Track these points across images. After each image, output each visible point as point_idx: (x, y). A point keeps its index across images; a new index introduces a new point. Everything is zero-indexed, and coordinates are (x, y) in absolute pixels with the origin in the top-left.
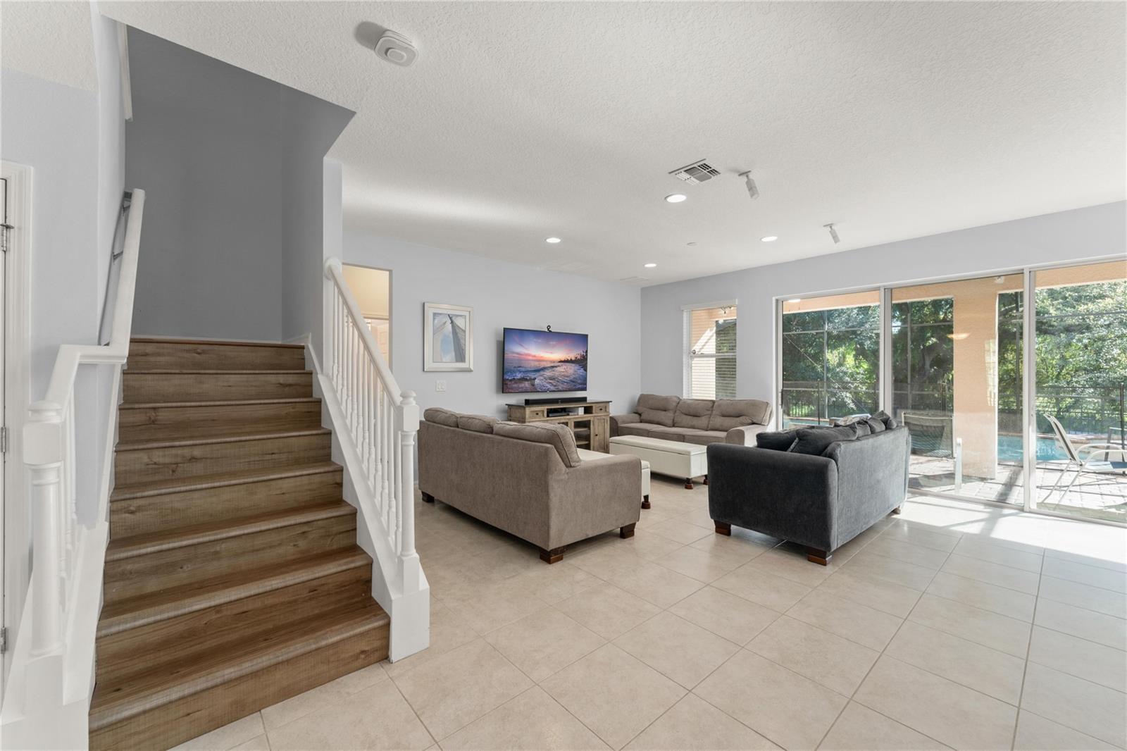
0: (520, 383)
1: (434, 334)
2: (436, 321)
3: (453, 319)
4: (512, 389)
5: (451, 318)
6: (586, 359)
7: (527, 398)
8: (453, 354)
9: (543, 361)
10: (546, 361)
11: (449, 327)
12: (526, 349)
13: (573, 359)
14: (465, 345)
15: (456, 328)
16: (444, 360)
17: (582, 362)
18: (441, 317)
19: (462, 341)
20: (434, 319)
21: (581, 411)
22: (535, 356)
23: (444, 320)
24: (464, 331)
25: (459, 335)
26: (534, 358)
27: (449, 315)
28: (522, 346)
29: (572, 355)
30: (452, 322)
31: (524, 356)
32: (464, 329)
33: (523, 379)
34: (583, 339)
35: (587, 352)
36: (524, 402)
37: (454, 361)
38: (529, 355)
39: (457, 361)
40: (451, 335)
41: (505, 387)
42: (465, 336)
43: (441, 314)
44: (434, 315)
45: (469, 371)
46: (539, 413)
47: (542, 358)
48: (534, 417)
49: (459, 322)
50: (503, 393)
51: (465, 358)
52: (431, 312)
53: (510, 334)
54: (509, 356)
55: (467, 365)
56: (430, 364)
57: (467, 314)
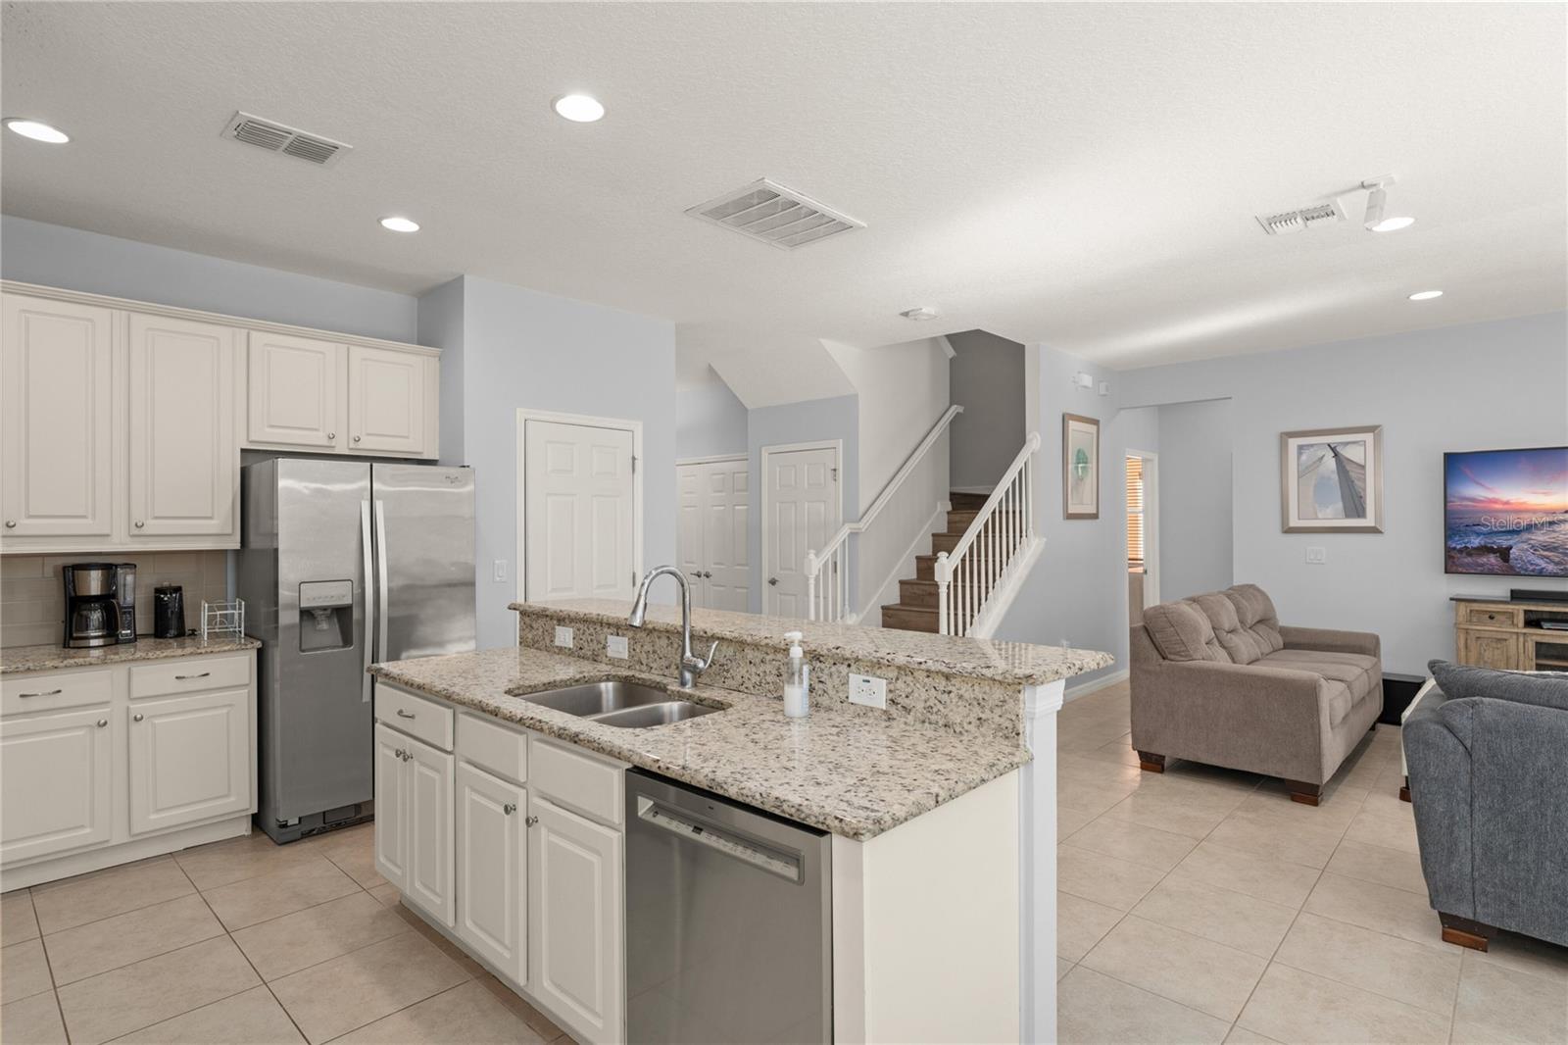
0: (1480, 555)
1: (1299, 478)
2: (1304, 457)
3: (1339, 449)
4: (1462, 565)
5: (1333, 450)
8: (1340, 505)
9: (1527, 511)
10: (1534, 511)
11: (1330, 463)
12: (1490, 489)
14: (1365, 490)
15: (1345, 462)
16: (1320, 516)
18: (1312, 449)
19: (1358, 484)
20: (1299, 454)
22: (1507, 503)
23: (1320, 454)
24: (1363, 467)
25: (1351, 473)
26: (1506, 507)
27: (1329, 445)
28: (1478, 483)
30: (1336, 455)
31: (1487, 505)
32: (1362, 463)
33: (1486, 550)
37: (1344, 516)
38: (1495, 501)
39: (1347, 516)
40: (1335, 477)
41: (1450, 563)
42: (1364, 474)
43: (1312, 445)
44: (1301, 448)
45: (1374, 530)
46: (1497, 617)
47: (1523, 507)
48: (1480, 622)
49: (1352, 453)
50: (1446, 572)
51: (1364, 510)
52: (1293, 444)
53: (1456, 464)
54: (1456, 504)
55: (1368, 521)
56: (1294, 522)
57: (1369, 437)
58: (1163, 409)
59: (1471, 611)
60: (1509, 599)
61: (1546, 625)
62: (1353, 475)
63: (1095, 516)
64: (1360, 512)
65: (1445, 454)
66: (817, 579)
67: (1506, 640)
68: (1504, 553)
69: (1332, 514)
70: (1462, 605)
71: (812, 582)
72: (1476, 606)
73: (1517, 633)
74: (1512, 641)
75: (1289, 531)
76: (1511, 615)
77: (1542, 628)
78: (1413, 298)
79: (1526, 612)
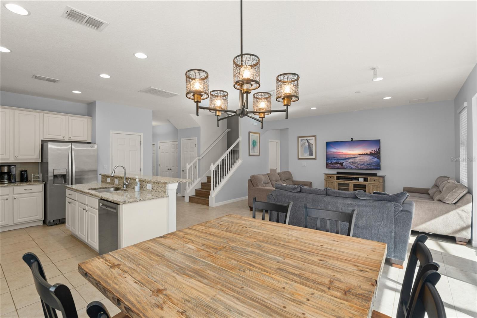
1: (301, 147)
2: (302, 142)
5: (307, 141)
6: (380, 153)
7: (338, 171)
8: (309, 153)
10: (350, 155)
11: (307, 144)
12: (338, 150)
13: (368, 153)
14: (313, 150)
15: (310, 144)
16: (305, 155)
17: (377, 154)
18: (303, 141)
19: (312, 148)
20: (301, 141)
21: (361, 180)
22: (343, 153)
23: (305, 142)
24: (313, 145)
26: (342, 154)
28: (335, 149)
29: (368, 151)
30: (308, 142)
31: (337, 153)
34: (378, 142)
35: (379, 149)
36: (336, 173)
37: (309, 155)
38: (339, 152)
39: (310, 156)
40: (308, 147)
42: (313, 146)
43: (304, 140)
44: (301, 140)
45: (315, 159)
46: (332, 177)
47: (347, 154)
48: (329, 179)
49: (311, 142)
50: (326, 168)
51: (313, 154)
52: (300, 139)
53: (328, 144)
54: (329, 153)
55: (314, 157)
56: (300, 157)
57: (314, 138)
58: (281, 130)
59: (327, 176)
60: (336, 174)
61: (340, 179)
62: (311, 146)
63: (259, 155)
64: (312, 155)
65: (326, 142)
66: (189, 170)
67: (333, 182)
68: (342, 164)
69: (307, 156)
70: (326, 175)
71: (187, 170)
72: (328, 175)
73: (335, 181)
74: (334, 183)
75: (299, 159)
76: (334, 177)
77: (339, 180)
78: (311, 108)
79: (337, 176)
